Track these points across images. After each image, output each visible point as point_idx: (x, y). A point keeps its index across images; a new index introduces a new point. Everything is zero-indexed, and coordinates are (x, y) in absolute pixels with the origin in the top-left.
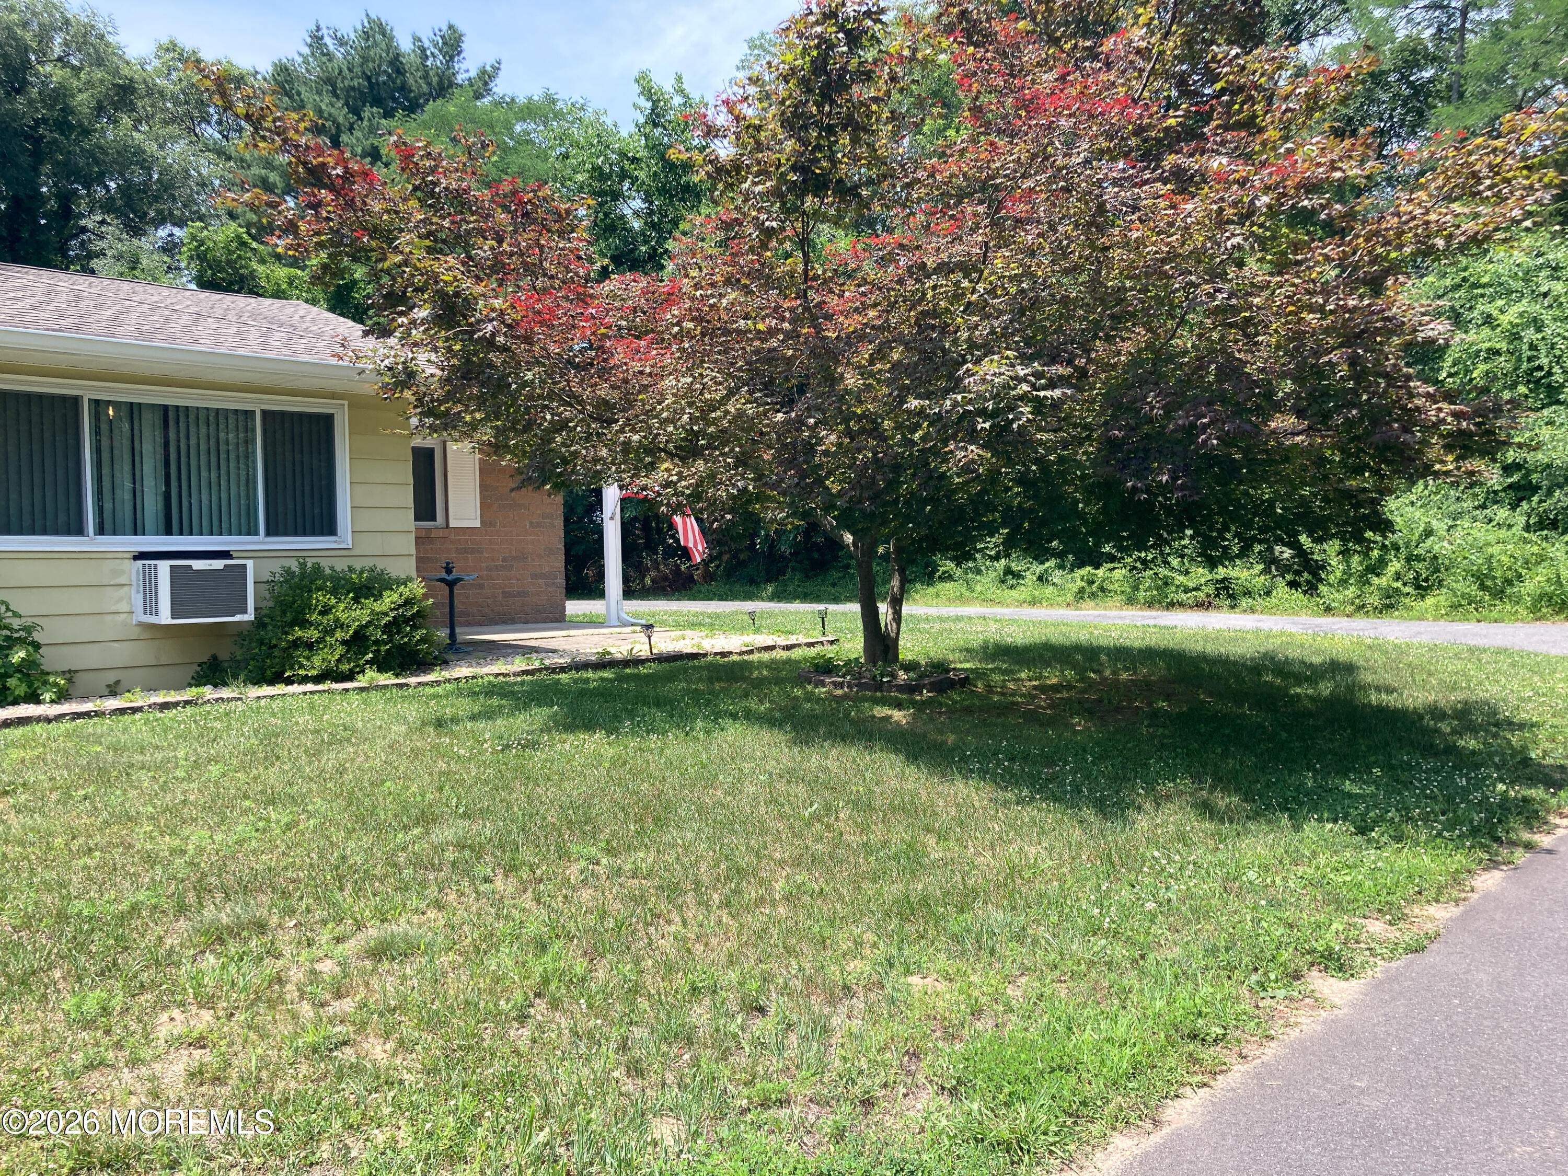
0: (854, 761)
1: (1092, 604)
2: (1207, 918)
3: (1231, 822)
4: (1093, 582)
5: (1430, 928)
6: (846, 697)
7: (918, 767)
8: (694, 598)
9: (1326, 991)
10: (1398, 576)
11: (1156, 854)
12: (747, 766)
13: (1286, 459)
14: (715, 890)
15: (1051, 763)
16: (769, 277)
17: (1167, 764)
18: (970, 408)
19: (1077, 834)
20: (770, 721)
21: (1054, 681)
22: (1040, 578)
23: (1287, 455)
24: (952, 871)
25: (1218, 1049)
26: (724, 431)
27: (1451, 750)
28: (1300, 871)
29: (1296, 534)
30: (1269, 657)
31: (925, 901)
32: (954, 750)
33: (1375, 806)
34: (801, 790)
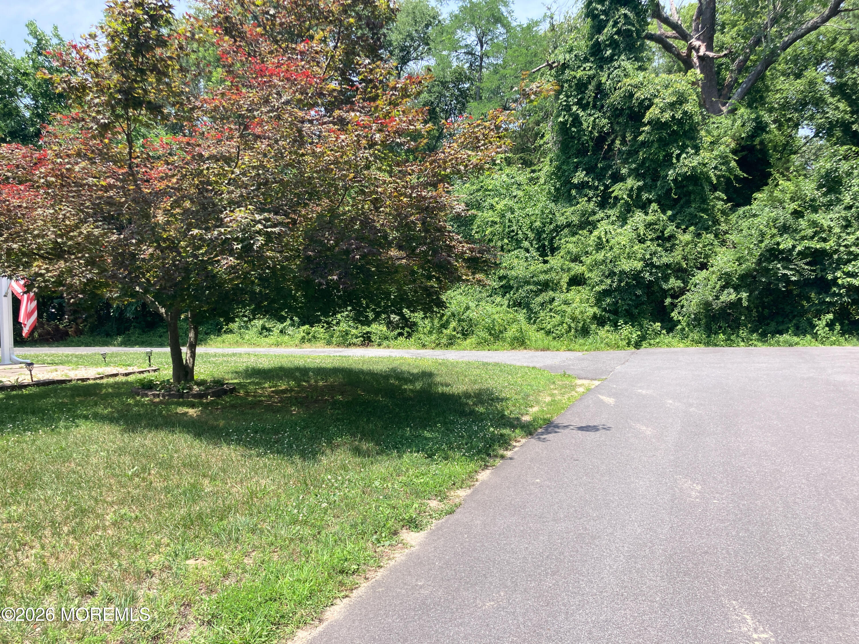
0: (162, 439)
1: (309, 345)
2: (353, 508)
3: (369, 457)
4: (309, 333)
5: (457, 501)
6: (161, 402)
7: (201, 441)
8: (69, 346)
9: (409, 539)
10: (454, 329)
11: (329, 477)
12: (94, 448)
13: (396, 272)
14: (66, 524)
15: (277, 433)
16: (106, 154)
17: (338, 428)
18: (229, 236)
19: (290, 470)
20: (111, 419)
21: (283, 387)
22: (281, 332)
23: (396, 270)
24: (217, 498)
25: (355, 576)
26: (79, 244)
27: (472, 412)
28: (401, 479)
29: (401, 309)
30: (394, 370)
31: (200, 516)
32: (223, 429)
33: (437, 443)
34: (127, 459)
